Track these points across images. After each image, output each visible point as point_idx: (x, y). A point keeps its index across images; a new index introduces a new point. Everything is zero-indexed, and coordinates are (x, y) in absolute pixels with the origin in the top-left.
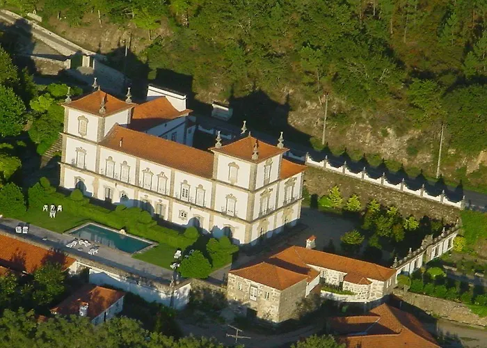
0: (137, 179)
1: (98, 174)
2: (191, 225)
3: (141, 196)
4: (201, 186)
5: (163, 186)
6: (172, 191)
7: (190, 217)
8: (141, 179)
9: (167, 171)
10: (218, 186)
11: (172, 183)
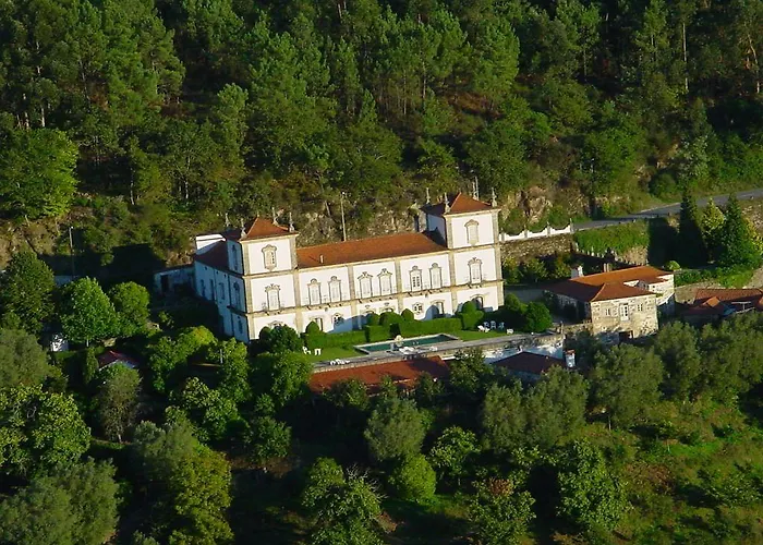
0: (352, 291)
1: (300, 307)
2: (431, 316)
3: (361, 310)
4: (435, 265)
5: (388, 285)
6: (399, 286)
7: (426, 308)
8: (357, 289)
9: (388, 264)
10: (456, 255)
11: (398, 276)
